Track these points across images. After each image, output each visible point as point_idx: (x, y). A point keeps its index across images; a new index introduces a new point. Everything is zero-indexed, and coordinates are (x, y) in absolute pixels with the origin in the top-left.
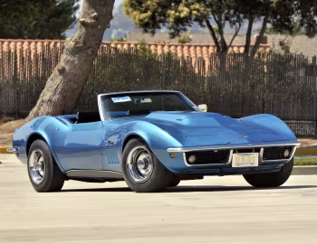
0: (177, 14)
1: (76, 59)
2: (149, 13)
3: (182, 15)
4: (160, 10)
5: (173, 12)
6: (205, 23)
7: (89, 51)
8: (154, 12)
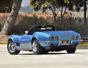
0: (44, 6)
1: (11, 18)
2: (36, 6)
3: (45, 7)
4: (39, 5)
5: (43, 6)
6: (50, 9)
7: (15, 16)
8: (38, 6)
